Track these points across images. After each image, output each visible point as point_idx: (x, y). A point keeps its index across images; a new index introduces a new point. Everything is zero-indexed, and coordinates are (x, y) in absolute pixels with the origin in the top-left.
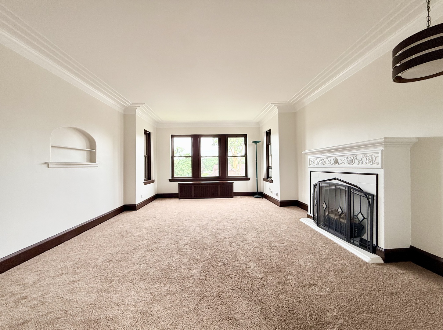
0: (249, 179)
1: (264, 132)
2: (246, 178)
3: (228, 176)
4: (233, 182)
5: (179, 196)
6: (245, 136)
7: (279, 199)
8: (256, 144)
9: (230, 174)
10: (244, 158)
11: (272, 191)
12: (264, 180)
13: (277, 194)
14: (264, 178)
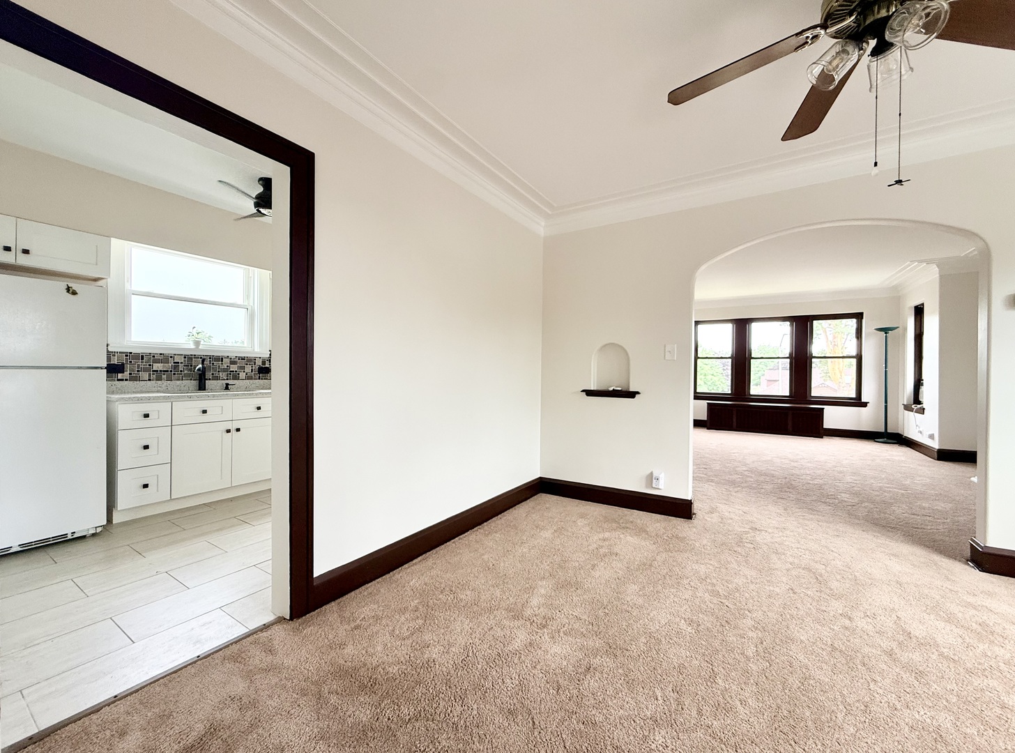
0: (865, 405)
1: (910, 308)
2: (858, 402)
3: (812, 395)
4: (823, 409)
5: (708, 424)
6: (859, 316)
7: (935, 445)
8: (886, 333)
9: (815, 392)
10: (854, 361)
11: (921, 429)
12: (907, 408)
13: (931, 437)
14: (905, 403)
